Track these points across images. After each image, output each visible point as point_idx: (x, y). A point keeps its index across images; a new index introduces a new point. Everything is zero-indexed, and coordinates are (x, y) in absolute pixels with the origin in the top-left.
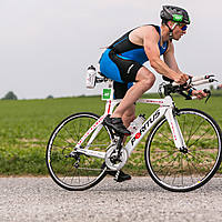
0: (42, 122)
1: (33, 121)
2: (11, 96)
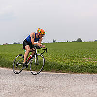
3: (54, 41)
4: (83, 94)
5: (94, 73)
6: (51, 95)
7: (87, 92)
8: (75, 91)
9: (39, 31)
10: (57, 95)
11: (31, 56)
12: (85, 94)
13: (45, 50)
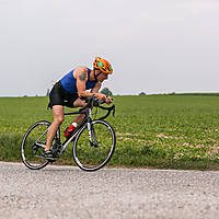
4: (108, 213)
5: (136, 166)
6: (36, 215)
7: (117, 209)
8: (92, 207)
9: (100, 64)
10: (50, 215)
11: (75, 124)
12: (112, 213)
13: (110, 109)
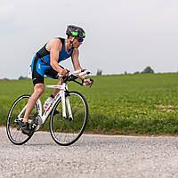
0: (175, 91)
1: (168, 91)
2: (149, 70)
3: (99, 73)
